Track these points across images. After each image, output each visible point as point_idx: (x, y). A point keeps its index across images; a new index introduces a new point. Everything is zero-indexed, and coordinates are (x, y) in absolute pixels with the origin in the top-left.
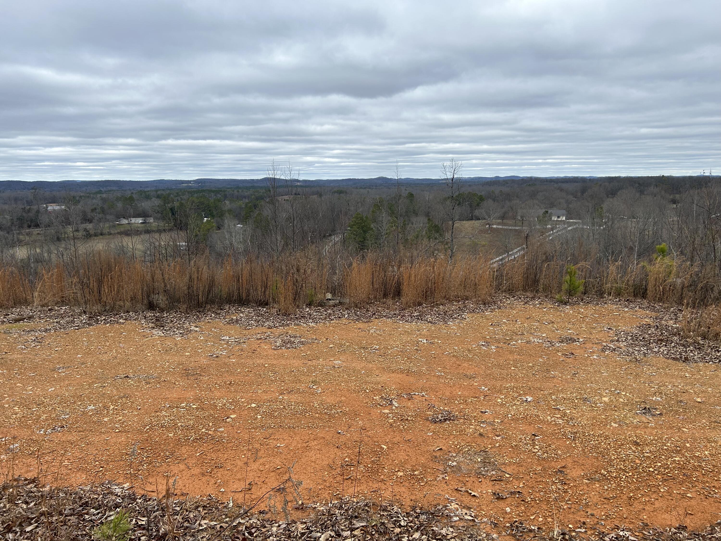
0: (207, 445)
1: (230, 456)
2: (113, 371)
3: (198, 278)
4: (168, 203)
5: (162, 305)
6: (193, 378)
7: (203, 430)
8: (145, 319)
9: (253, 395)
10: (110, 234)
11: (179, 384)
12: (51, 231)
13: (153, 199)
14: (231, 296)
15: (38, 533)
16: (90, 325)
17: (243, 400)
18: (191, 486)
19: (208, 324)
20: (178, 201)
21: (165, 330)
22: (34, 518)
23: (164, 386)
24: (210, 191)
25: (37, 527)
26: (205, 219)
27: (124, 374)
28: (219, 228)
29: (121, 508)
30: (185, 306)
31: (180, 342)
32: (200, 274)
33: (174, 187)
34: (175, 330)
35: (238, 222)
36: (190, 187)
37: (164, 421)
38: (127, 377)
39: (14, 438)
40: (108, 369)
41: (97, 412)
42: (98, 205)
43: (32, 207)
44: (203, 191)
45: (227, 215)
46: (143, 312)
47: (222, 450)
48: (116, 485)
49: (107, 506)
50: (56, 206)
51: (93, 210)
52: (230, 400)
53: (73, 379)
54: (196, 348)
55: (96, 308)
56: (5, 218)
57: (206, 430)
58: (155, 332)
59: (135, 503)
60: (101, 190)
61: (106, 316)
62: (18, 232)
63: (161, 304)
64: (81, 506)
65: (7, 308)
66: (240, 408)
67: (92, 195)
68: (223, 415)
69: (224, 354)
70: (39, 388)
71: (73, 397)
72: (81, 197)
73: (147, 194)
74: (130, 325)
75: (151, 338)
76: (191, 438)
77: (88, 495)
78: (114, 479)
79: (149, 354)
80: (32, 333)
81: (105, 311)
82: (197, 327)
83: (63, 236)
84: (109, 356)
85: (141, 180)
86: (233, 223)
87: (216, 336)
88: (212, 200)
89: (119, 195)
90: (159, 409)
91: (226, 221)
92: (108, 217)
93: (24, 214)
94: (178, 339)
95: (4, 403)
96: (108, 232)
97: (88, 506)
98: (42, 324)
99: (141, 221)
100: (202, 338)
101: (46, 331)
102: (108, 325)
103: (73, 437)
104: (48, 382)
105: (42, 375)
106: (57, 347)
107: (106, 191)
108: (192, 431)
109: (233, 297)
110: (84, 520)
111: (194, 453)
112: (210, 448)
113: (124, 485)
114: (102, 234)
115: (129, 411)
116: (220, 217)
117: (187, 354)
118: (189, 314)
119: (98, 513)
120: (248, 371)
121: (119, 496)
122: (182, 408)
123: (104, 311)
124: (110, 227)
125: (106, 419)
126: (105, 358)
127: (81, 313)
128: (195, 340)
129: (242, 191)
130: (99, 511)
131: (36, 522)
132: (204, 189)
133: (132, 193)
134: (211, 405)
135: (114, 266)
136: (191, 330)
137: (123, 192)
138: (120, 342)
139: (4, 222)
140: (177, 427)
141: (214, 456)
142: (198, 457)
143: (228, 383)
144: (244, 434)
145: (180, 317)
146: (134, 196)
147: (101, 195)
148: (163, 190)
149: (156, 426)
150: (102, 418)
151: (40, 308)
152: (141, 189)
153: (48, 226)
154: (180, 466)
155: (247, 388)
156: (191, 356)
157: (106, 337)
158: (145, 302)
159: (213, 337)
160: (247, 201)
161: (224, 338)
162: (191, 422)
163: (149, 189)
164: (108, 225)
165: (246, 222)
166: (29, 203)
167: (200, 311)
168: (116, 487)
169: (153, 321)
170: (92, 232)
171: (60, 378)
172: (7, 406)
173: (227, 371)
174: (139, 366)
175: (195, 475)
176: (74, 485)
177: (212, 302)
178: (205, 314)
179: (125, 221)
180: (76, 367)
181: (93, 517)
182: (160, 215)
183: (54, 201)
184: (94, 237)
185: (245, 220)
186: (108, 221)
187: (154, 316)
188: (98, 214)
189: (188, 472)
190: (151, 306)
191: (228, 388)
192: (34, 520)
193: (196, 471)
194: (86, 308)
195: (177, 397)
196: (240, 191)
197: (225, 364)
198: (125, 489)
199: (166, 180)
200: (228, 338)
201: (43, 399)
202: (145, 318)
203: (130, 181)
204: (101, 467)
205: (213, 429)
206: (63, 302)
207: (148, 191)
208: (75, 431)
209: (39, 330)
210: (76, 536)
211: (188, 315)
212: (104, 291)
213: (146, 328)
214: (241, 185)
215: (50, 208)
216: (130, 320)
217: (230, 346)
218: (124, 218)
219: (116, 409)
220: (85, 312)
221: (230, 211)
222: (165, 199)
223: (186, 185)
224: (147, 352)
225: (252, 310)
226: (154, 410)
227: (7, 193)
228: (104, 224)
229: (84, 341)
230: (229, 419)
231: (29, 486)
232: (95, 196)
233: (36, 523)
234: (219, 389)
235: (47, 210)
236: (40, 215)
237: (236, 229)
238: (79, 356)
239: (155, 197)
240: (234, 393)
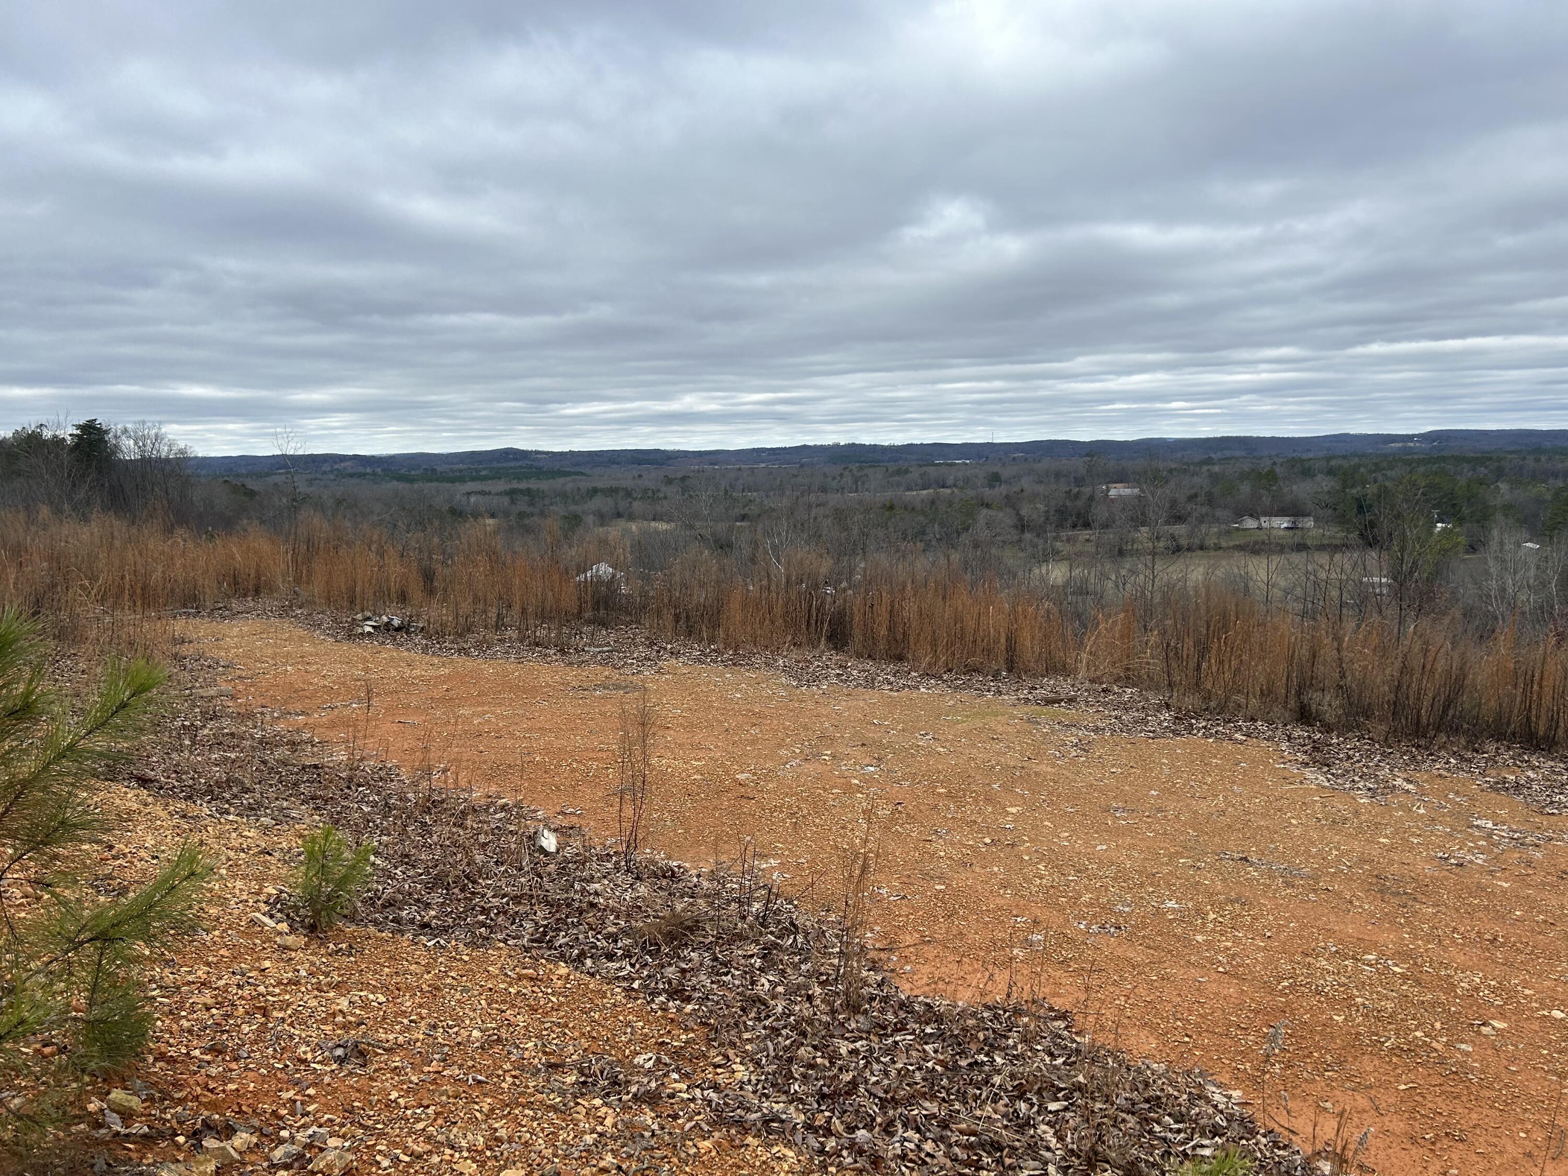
0: (1426, 1073)
1: (1487, 1120)
2: (1217, 840)
3: (1424, 667)
4: (1353, 486)
5: (1330, 717)
6: (1395, 901)
7: (1419, 1034)
8: (1289, 741)
9: (1556, 986)
10: (1218, 548)
11: (1361, 907)
12: (1111, 536)
13: (1319, 477)
14: (1505, 720)
15: (1067, 1121)
16: (1176, 733)
17: (1527, 992)
18: (1382, 1155)
19: (1438, 781)
20: (1375, 481)
21: (1333, 774)
22: (1065, 1089)
23: (1325, 901)
24: (1460, 459)
25: (1066, 1109)
26: (1439, 525)
27: (1238, 853)
28: (1473, 548)
29: (1225, 1139)
30: (1383, 727)
31: (1366, 808)
32: (1430, 659)
33: (1370, 451)
34: (1357, 778)
35: (1528, 537)
36: (1410, 451)
37: (1322, 982)
38: (1246, 859)
39: (1036, 922)
40: (1207, 833)
41: (1182, 918)
42: (1201, 487)
43: (1082, 489)
44: (1443, 459)
45: (1499, 516)
46: (1286, 725)
47: (1464, 1099)
48: (1215, 1085)
49: (1195, 1122)
50: (1125, 488)
51: (1192, 498)
52: (1493, 983)
53: (1140, 837)
54: (1405, 832)
55: (1191, 701)
56: (1037, 508)
57: (1426, 1036)
58: (1309, 773)
59: (1254, 1141)
60: (1210, 458)
61: (1209, 720)
62: (1054, 534)
63: (1327, 715)
64: (1147, 1101)
65: (1035, 676)
66: (1518, 1011)
67: (1192, 468)
68: (1471, 1012)
69: (1479, 862)
70: (1080, 838)
71: (1140, 873)
72: (1170, 471)
73: (1307, 466)
74: (1258, 748)
75: (1299, 786)
76: (1386, 1041)
77: (1160, 1082)
78: (1211, 1071)
79: (1294, 821)
80: (1073, 729)
81: (1207, 709)
82: (1411, 782)
83: (1130, 547)
84: (1209, 806)
85: (1297, 435)
86: (1513, 540)
87: (1459, 813)
88: (1462, 481)
89: (1246, 467)
90: (1313, 950)
91: (1495, 533)
92: (1219, 513)
93: (1068, 504)
94: (1362, 801)
95: (1022, 852)
96: (1215, 544)
97: (1160, 1108)
98: (1089, 715)
99: (1285, 525)
100: (1422, 811)
101: (1096, 730)
102: (1211, 740)
103: (1136, 954)
104: (1097, 832)
105: (1086, 816)
106: (1113, 766)
107: (1220, 460)
108: (1390, 1027)
109: (1509, 724)
110: (1151, 1132)
111: (1392, 1079)
112: (1434, 1083)
113: (1230, 1092)
114: (1202, 548)
115: (1246, 935)
116: (1478, 522)
117: (1382, 840)
118: (1392, 748)
119: (1179, 1131)
120: (1545, 922)
121: (1221, 1112)
122: (1368, 965)
123: (1205, 710)
124: (1219, 534)
125: (1199, 938)
126: (1203, 807)
127: (1160, 706)
128: (1404, 811)
129: (1550, 459)
130: (1181, 1126)
131: (1066, 1098)
132: (1446, 453)
133: (1275, 464)
134: (1440, 978)
135: (1233, 618)
136: (1394, 786)
137: (1254, 461)
138: (1234, 782)
139: (1035, 516)
140: (1352, 1005)
141: (1444, 1108)
142: (1402, 1094)
143: (1487, 936)
144: (1527, 1080)
145: (1368, 750)
146: (1278, 469)
147: (1209, 467)
148: (1344, 457)
149: (1304, 986)
150: (1191, 933)
151: (1087, 684)
152: (1294, 455)
153: (1106, 526)
154: (1358, 1098)
155: (1539, 964)
156: (1391, 848)
157: (1205, 764)
158: (1292, 703)
159: (1451, 814)
160: (1561, 485)
161: (1479, 822)
162: (1390, 1005)
163: (1311, 455)
164: (1216, 530)
165: (1551, 537)
166: (1079, 481)
167: (1419, 746)
168: (1214, 1089)
169: (1306, 748)
170: (1184, 542)
171: (1118, 828)
172: (1027, 858)
173: (1486, 908)
174: (1272, 842)
175: (1394, 1134)
176: (1135, 1052)
177: (1456, 730)
178: (1432, 754)
179: (1250, 523)
180: (1147, 814)
181: (1169, 1135)
182: (1330, 511)
183: (1121, 478)
184: (1186, 553)
185: (1547, 533)
186: (1217, 520)
187: (1310, 737)
188: (1198, 507)
189: (1377, 1120)
190: (1305, 716)
191: (1488, 950)
192: (1063, 1093)
193: (1398, 1126)
194: (1170, 697)
195: (1355, 935)
196: (1543, 458)
197: (1481, 888)
198: (1233, 1101)
199: (1352, 435)
200: (1490, 825)
201: (1087, 863)
202: (1289, 738)
203: (1273, 439)
204: (1187, 1036)
205: (1445, 1039)
206: (1127, 680)
207: (1310, 459)
208: (1141, 944)
209: (1085, 727)
210: (1136, 1159)
211: (1390, 751)
212: (1210, 667)
213: (1290, 761)
214: (1548, 444)
215: (1113, 492)
216: (1257, 738)
217: (1496, 845)
218: (1251, 516)
219: (1221, 923)
220: (1168, 706)
221: (1508, 508)
222: (1347, 477)
223: (1400, 445)
224: (1289, 814)
225: (1562, 765)
226: (1300, 950)
227: (1046, 464)
228: (1210, 527)
229: (1164, 764)
230: (1487, 1029)
231: (1056, 1024)
232: (1197, 469)
233: (1066, 1100)
234: (1461, 945)
235: (1107, 495)
236: (1094, 504)
237: (1521, 553)
238: (1153, 792)
239: (1322, 473)
240: (1503, 968)
